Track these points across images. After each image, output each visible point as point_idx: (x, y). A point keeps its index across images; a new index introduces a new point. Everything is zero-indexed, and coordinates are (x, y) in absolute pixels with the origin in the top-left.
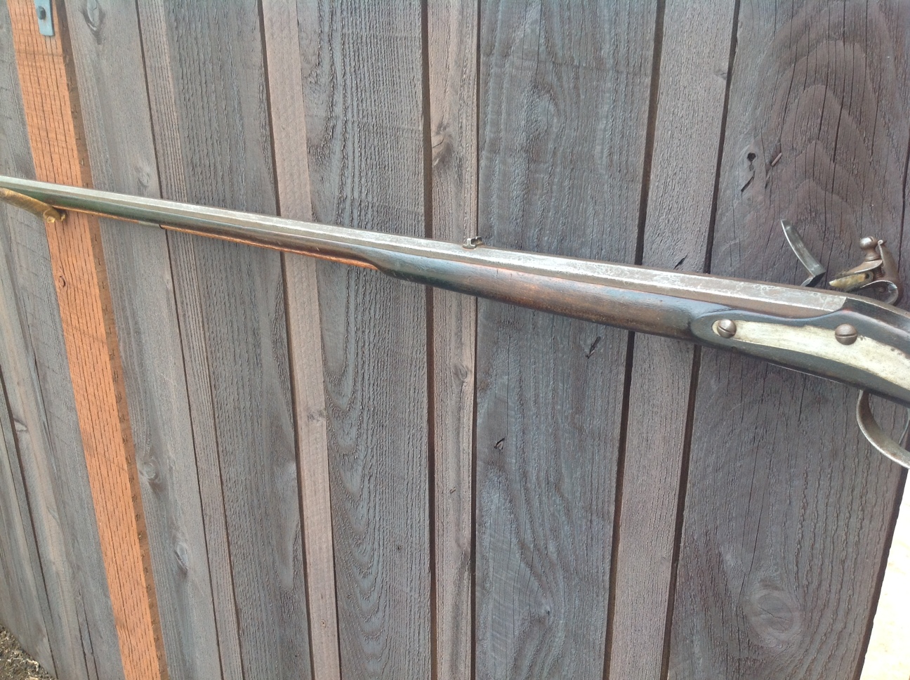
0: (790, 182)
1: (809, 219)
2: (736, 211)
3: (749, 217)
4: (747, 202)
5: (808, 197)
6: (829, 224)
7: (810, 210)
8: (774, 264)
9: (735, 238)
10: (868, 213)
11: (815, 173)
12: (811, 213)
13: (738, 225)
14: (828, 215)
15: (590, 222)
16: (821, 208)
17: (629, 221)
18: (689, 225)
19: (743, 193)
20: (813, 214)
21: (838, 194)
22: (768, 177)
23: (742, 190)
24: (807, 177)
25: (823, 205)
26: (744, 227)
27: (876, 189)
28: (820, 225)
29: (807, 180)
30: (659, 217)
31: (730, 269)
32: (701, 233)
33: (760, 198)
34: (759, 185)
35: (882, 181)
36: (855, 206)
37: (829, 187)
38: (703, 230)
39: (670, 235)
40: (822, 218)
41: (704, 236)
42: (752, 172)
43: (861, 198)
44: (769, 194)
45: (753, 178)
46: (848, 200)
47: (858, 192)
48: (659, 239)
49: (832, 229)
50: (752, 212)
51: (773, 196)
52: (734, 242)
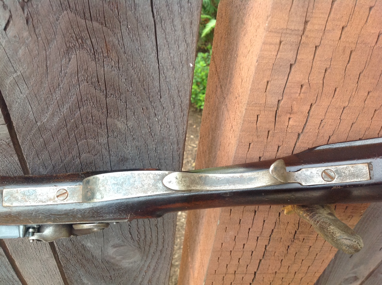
0: (49, 15)
1: (77, 45)
2: (6, 49)
3: (21, 52)
4: (14, 39)
5: (70, 27)
6: (96, 47)
7: (76, 38)
8: (59, 85)
9: (16, 72)
10: (127, 34)
11: (71, 5)
12: (77, 40)
13: (13, 60)
14: (93, 40)
16: (85, 34)
19: (7, 32)
20: (80, 41)
21: (97, 20)
22: (26, 13)
23: (5, 29)
24: (64, 9)
25: (87, 32)
26: (20, 61)
27: (129, 13)
28: (88, 49)
29: (65, 12)
31: (22, 95)
33: (26, 34)
34: (19, 21)
35: (133, 5)
36: (115, 29)
37: (88, 15)
40: (89, 42)
42: (8, 11)
43: (119, 22)
44: (33, 29)
45: (11, 16)
46: (107, 25)
47: (115, 17)
49: (99, 51)
50: (23, 48)
51: (37, 31)
52: (16, 75)
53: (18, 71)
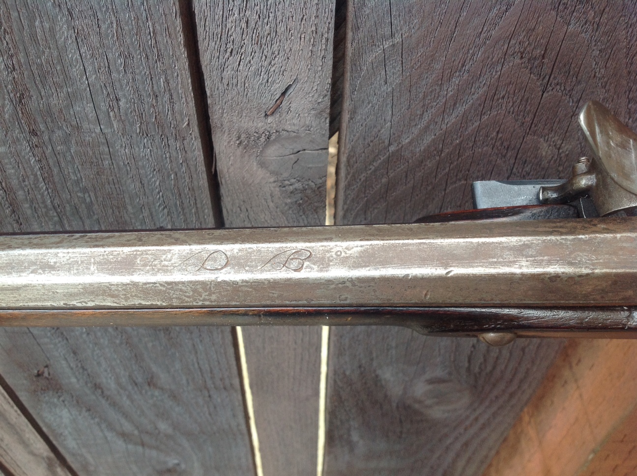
8: (463, 65)
9: (392, 35)
13: (398, 10)
15: (72, 54)
17: (162, 39)
18: (291, 24)
26: (410, 11)
30: (224, 18)
31: (384, 88)
32: (319, 33)
38: (323, 28)
39: (256, 48)
41: (327, 40)
48: (233, 61)
52: (391, 43)
53: (396, 35)
